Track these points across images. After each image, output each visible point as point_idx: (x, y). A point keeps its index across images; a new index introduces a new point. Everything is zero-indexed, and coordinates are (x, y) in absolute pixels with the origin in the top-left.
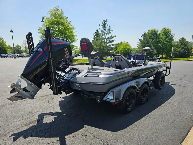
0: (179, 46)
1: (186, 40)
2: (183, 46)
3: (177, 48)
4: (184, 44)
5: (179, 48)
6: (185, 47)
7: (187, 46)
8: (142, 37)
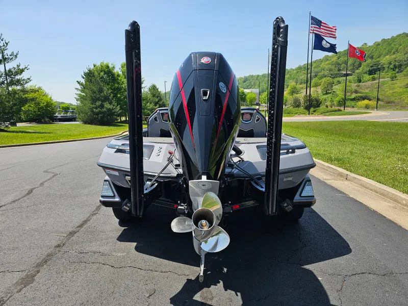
0: (149, 99)
1: (159, 90)
2: (157, 100)
3: (148, 104)
4: (157, 97)
5: (151, 103)
6: (159, 101)
7: (161, 100)
8: (83, 78)
